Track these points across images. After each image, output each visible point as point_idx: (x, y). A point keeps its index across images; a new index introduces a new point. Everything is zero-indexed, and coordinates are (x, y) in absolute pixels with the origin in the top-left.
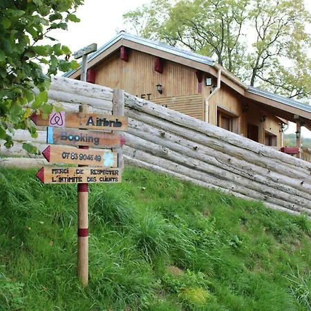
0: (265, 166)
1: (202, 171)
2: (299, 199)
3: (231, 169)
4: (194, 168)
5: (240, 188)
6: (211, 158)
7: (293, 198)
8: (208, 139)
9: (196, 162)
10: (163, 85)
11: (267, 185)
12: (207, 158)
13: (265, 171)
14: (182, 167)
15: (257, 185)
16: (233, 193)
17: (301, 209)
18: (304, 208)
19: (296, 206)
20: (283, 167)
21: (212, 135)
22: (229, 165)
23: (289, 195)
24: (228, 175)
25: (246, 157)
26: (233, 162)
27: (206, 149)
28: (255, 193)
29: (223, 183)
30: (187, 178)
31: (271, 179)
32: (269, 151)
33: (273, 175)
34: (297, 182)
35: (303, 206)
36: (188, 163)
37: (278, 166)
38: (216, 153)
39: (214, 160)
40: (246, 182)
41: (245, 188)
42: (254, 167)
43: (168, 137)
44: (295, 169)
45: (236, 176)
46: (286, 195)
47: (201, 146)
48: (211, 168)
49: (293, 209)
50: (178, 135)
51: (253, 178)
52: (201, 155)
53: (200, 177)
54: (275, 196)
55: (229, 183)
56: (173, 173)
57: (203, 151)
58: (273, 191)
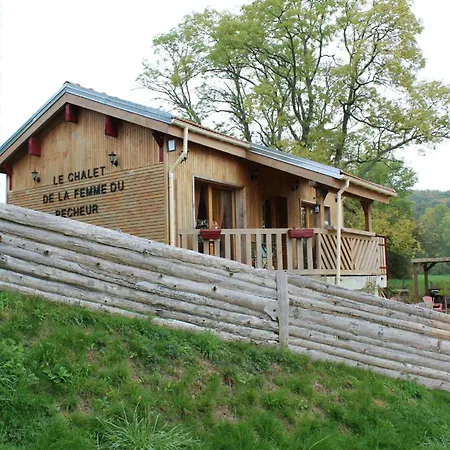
0: (155, 269)
1: (58, 281)
2: (212, 311)
3: (102, 276)
4: (47, 278)
5: (116, 301)
6: (72, 263)
7: (202, 309)
8: (66, 239)
9: (49, 271)
10: (119, 154)
11: (159, 294)
12: (66, 264)
13: (154, 276)
14: (29, 278)
15: (144, 295)
16: (107, 308)
17: (217, 324)
18: (221, 323)
19: (207, 321)
20: (183, 268)
21: (70, 233)
22: (98, 271)
23: (194, 306)
24: (98, 285)
25: (124, 260)
26: (104, 268)
27: (65, 252)
28: (141, 307)
29: (91, 295)
30: (38, 292)
31: (165, 286)
32: (160, 249)
33: (167, 280)
34: (207, 288)
35: (219, 321)
36: (37, 273)
37: (174, 268)
38: (78, 256)
39: (75, 266)
40: (126, 292)
41: (125, 301)
42: (137, 272)
43: (7, 241)
44: (204, 270)
45: (109, 286)
46: (191, 307)
47: (56, 249)
48: (72, 277)
49: (203, 325)
50: (22, 237)
51: (135, 286)
52: (55, 260)
53: (56, 289)
54: (172, 309)
55: (100, 295)
56: (17, 286)
57: (58, 255)
58: (169, 302)
